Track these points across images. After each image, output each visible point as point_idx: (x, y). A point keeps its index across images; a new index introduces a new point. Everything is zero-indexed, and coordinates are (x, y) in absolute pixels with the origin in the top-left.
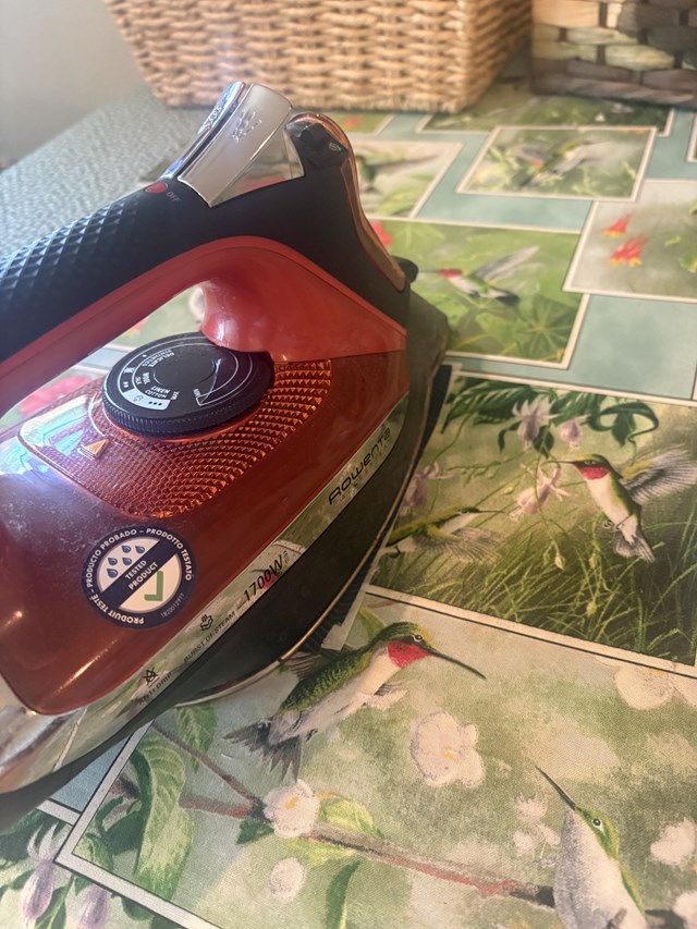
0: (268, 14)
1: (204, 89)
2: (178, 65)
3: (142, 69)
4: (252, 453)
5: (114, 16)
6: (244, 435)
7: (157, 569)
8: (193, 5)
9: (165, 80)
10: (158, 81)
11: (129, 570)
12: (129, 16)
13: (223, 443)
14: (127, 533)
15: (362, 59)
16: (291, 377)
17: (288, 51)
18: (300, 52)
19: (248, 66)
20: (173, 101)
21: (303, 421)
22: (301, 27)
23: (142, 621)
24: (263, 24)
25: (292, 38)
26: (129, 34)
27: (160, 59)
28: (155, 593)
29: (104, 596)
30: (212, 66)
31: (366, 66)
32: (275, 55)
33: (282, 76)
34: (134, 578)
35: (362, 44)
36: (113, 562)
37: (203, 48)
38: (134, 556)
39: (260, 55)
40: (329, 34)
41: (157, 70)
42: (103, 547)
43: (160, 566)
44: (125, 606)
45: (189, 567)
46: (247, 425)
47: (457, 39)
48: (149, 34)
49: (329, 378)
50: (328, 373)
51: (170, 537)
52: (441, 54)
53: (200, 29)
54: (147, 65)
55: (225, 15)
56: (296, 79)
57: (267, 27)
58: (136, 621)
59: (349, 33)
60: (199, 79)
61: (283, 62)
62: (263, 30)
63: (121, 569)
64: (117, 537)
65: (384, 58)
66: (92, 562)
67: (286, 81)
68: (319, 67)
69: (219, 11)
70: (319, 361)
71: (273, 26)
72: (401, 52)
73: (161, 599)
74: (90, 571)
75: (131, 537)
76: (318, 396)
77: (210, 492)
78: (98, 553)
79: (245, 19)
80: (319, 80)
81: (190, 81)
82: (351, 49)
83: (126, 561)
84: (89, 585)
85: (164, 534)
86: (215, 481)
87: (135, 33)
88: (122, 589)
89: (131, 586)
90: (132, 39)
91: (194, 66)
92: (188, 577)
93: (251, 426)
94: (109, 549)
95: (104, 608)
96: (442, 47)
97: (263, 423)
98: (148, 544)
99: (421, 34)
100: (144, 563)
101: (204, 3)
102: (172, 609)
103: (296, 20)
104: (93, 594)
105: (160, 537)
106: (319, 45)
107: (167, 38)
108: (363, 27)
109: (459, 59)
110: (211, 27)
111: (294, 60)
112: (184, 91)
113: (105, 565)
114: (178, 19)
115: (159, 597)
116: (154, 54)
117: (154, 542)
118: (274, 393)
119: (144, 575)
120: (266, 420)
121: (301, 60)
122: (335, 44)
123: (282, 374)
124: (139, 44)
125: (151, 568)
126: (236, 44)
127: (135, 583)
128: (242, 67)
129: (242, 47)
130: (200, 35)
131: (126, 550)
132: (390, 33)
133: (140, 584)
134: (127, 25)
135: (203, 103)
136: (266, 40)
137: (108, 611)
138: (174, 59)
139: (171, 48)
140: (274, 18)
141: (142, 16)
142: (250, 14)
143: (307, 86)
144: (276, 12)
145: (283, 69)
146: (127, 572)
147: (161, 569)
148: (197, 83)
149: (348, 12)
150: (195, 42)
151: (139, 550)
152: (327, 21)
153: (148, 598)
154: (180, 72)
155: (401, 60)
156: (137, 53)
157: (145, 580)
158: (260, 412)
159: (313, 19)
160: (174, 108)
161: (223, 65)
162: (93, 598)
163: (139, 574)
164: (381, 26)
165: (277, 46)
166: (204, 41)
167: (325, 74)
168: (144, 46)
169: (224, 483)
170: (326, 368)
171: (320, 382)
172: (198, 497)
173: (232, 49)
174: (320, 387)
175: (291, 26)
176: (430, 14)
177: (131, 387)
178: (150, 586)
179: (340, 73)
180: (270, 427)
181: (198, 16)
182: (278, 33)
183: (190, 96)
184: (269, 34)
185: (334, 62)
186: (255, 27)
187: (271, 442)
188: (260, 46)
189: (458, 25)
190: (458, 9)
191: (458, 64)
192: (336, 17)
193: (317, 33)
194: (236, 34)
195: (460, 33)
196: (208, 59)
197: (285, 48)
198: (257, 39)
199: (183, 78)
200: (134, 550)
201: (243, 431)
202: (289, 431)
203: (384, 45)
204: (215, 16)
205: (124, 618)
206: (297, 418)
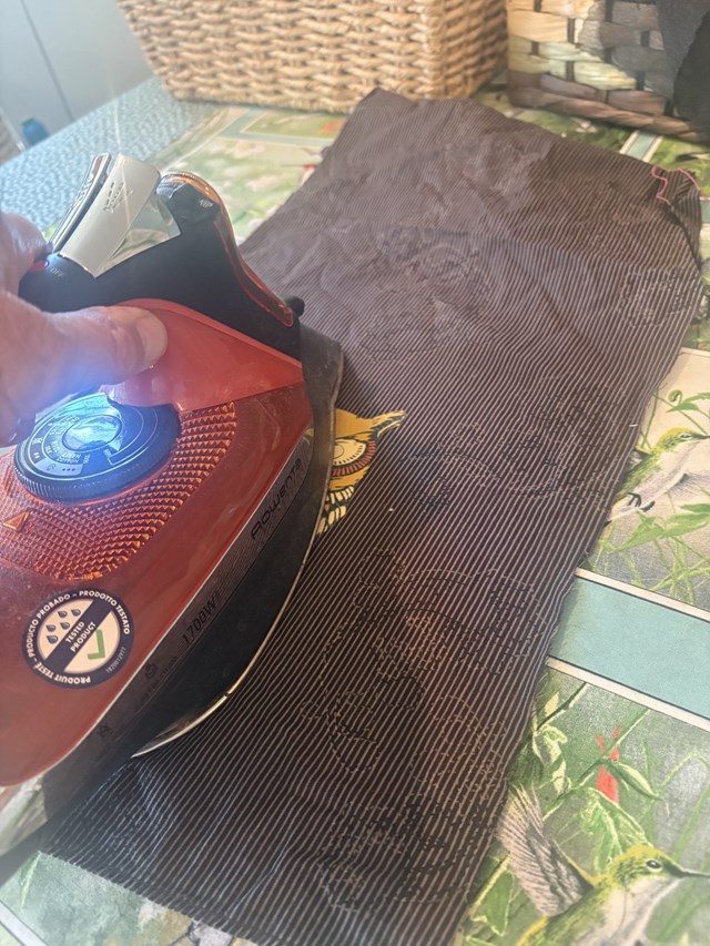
0: (254, 18)
1: (204, 85)
2: (180, 61)
3: (150, 62)
4: (170, 503)
5: (122, 11)
6: (159, 487)
7: (95, 629)
8: (188, 5)
9: (171, 74)
10: (165, 73)
11: (69, 633)
12: (135, 12)
13: (140, 498)
14: (61, 599)
15: (338, 66)
16: (197, 424)
17: (273, 54)
18: (283, 55)
19: (240, 66)
20: (179, 94)
21: (215, 464)
22: (283, 32)
23: (88, 680)
24: (250, 27)
25: (275, 41)
26: (136, 29)
27: (165, 54)
28: (97, 651)
29: (47, 663)
30: (210, 64)
31: (343, 72)
32: (262, 56)
33: (270, 77)
34: (75, 640)
35: (338, 51)
36: (51, 629)
37: (199, 46)
38: (71, 620)
39: (249, 56)
40: (308, 39)
41: (163, 64)
42: (39, 616)
43: (97, 625)
44: (70, 668)
45: (125, 622)
46: (161, 477)
47: (423, 51)
48: (153, 30)
49: (235, 420)
50: (233, 415)
51: (103, 596)
52: (410, 65)
53: (197, 28)
54: (154, 58)
55: (216, 17)
56: (282, 80)
57: (254, 29)
58: (83, 680)
59: (325, 41)
60: (198, 74)
61: (269, 64)
62: (251, 32)
63: (60, 634)
64: (51, 604)
65: (359, 67)
66: (31, 633)
67: (274, 82)
68: (301, 71)
69: (211, 13)
70: (222, 405)
71: (260, 29)
72: (374, 61)
73: (104, 656)
74: (30, 641)
75: (65, 602)
76: (226, 439)
77: (135, 548)
78: (35, 622)
79: (234, 21)
80: (301, 83)
81: (192, 76)
82: (329, 55)
83: (64, 626)
84: (31, 655)
85: (97, 594)
86: (138, 536)
87: (142, 28)
88: (64, 653)
89: (73, 649)
90: (138, 34)
91: (194, 63)
92: (127, 631)
93: (165, 477)
94: (45, 617)
95: (49, 674)
96: (410, 58)
97: (176, 473)
98: (83, 606)
99: (390, 45)
100: (82, 624)
101: (197, 4)
102: (116, 663)
103: (278, 25)
104: (36, 663)
105: (93, 598)
106: (301, 50)
107: (169, 34)
108: (337, 35)
109: (426, 71)
110: (205, 27)
111: (279, 62)
112: (187, 85)
113: (44, 633)
114: (178, 18)
115: (101, 654)
116: (160, 49)
117: (89, 603)
118: (182, 442)
119: (84, 636)
120: (179, 470)
121: (286, 63)
122: (314, 49)
123: (188, 422)
124: (146, 39)
125: (90, 628)
126: (227, 44)
127: (76, 645)
128: (235, 66)
129: (234, 47)
130: (195, 34)
131: (62, 615)
132: (363, 43)
133: (81, 645)
134: (134, 20)
135: (205, 98)
136: (254, 43)
137: (54, 676)
138: (177, 55)
139: (174, 44)
140: (258, 22)
141: (146, 13)
142: (237, 16)
143: (293, 88)
144: (260, 16)
145: (271, 70)
146: (67, 636)
147: (99, 628)
148: (197, 79)
149: (324, 20)
150: (193, 41)
151: (75, 613)
152: (305, 27)
153: (91, 657)
154: (183, 67)
155: (374, 69)
156: (144, 47)
157: (85, 641)
158: (172, 463)
159: (293, 24)
160: (180, 100)
161: (218, 63)
162: (37, 667)
163: (78, 635)
164: (352, 34)
165: (263, 48)
166: (201, 40)
167: (308, 78)
168: (151, 41)
169: (147, 537)
170: (230, 411)
171: (226, 425)
172: (123, 553)
173: (225, 50)
174: (227, 429)
175: (274, 30)
176: (397, 27)
177: (42, 457)
178: (91, 645)
179: (320, 77)
180: (183, 475)
181: (193, 16)
182: (263, 37)
183: (193, 90)
184: (255, 37)
185: (314, 66)
186: (243, 29)
187: (187, 489)
188: (248, 48)
189: (423, 38)
190: (421, 22)
191: (425, 76)
192: (312, 24)
193: (298, 38)
194: (227, 35)
195: (425, 46)
196: (205, 57)
197: (271, 51)
198: (245, 41)
199: (185, 73)
200: (70, 614)
201: (158, 483)
202: (202, 476)
203: (358, 53)
204: (207, 17)
205: (71, 681)
206: (209, 462)
